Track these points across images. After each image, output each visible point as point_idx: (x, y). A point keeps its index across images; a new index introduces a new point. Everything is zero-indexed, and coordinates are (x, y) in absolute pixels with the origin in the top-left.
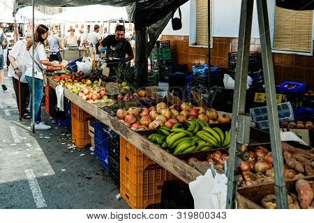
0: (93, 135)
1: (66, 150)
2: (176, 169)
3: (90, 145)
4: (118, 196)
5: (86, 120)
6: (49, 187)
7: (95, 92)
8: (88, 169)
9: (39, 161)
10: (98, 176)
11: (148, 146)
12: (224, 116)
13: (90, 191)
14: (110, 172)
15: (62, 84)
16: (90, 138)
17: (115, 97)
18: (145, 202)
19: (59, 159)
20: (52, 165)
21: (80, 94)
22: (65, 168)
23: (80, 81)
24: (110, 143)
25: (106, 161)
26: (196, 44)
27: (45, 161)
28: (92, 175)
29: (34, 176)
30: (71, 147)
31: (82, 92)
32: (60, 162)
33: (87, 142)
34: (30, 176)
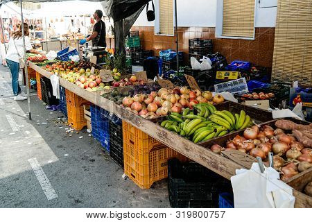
0: (89, 119)
1: (65, 135)
2: (203, 159)
3: (86, 127)
4: (123, 176)
5: (82, 105)
6: (56, 174)
7: (91, 80)
8: (89, 151)
9: (40, 148)
10: (100, 158)
11: (165, 135)
12: (219, 97)
13: (97, 174)
14: (111, 153)
15: (56, 73)
16: (86, 120)
17: (110, 84)
18: (151, 179)
19: (60, 144)
20: (55, 151)
21: (78, 83)
22: (67, 153)
23: (72, 69)
24: (110, 127)
25: (106, 142)
26: (160, 33)
27: (46, 147)
28: (95, 157)
29: (39, 165)
30: (68, 131)
31: (79, 80)
32: (61, 147)
33: (83, 125)
34: (35, 165)
